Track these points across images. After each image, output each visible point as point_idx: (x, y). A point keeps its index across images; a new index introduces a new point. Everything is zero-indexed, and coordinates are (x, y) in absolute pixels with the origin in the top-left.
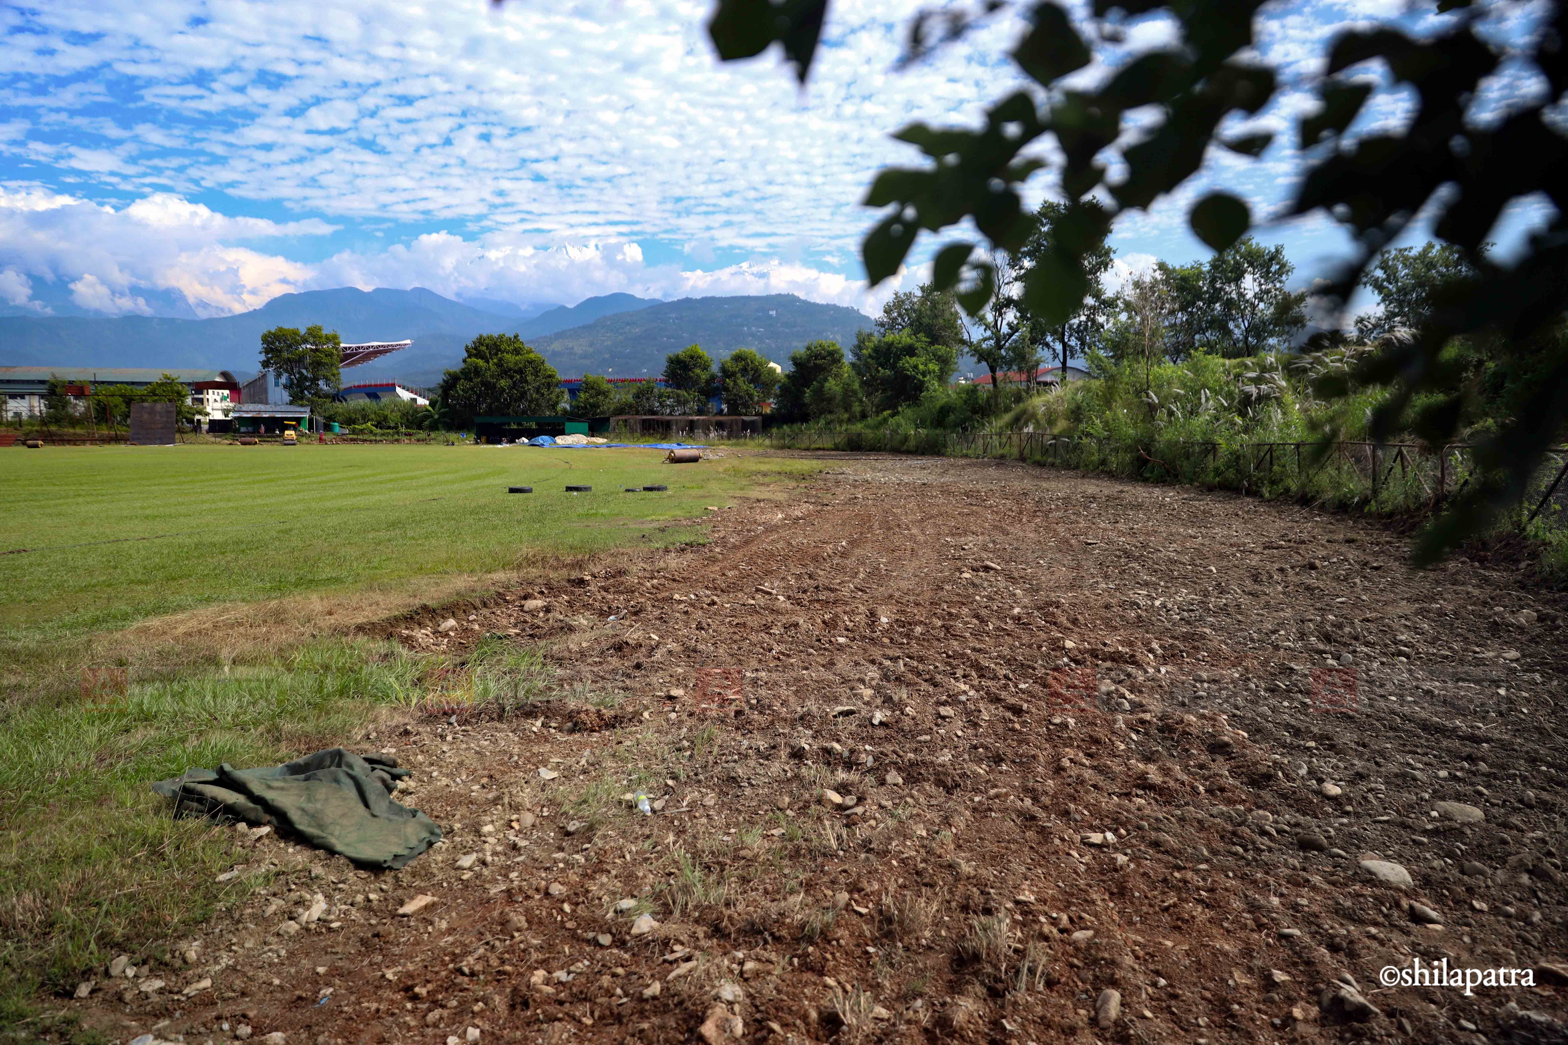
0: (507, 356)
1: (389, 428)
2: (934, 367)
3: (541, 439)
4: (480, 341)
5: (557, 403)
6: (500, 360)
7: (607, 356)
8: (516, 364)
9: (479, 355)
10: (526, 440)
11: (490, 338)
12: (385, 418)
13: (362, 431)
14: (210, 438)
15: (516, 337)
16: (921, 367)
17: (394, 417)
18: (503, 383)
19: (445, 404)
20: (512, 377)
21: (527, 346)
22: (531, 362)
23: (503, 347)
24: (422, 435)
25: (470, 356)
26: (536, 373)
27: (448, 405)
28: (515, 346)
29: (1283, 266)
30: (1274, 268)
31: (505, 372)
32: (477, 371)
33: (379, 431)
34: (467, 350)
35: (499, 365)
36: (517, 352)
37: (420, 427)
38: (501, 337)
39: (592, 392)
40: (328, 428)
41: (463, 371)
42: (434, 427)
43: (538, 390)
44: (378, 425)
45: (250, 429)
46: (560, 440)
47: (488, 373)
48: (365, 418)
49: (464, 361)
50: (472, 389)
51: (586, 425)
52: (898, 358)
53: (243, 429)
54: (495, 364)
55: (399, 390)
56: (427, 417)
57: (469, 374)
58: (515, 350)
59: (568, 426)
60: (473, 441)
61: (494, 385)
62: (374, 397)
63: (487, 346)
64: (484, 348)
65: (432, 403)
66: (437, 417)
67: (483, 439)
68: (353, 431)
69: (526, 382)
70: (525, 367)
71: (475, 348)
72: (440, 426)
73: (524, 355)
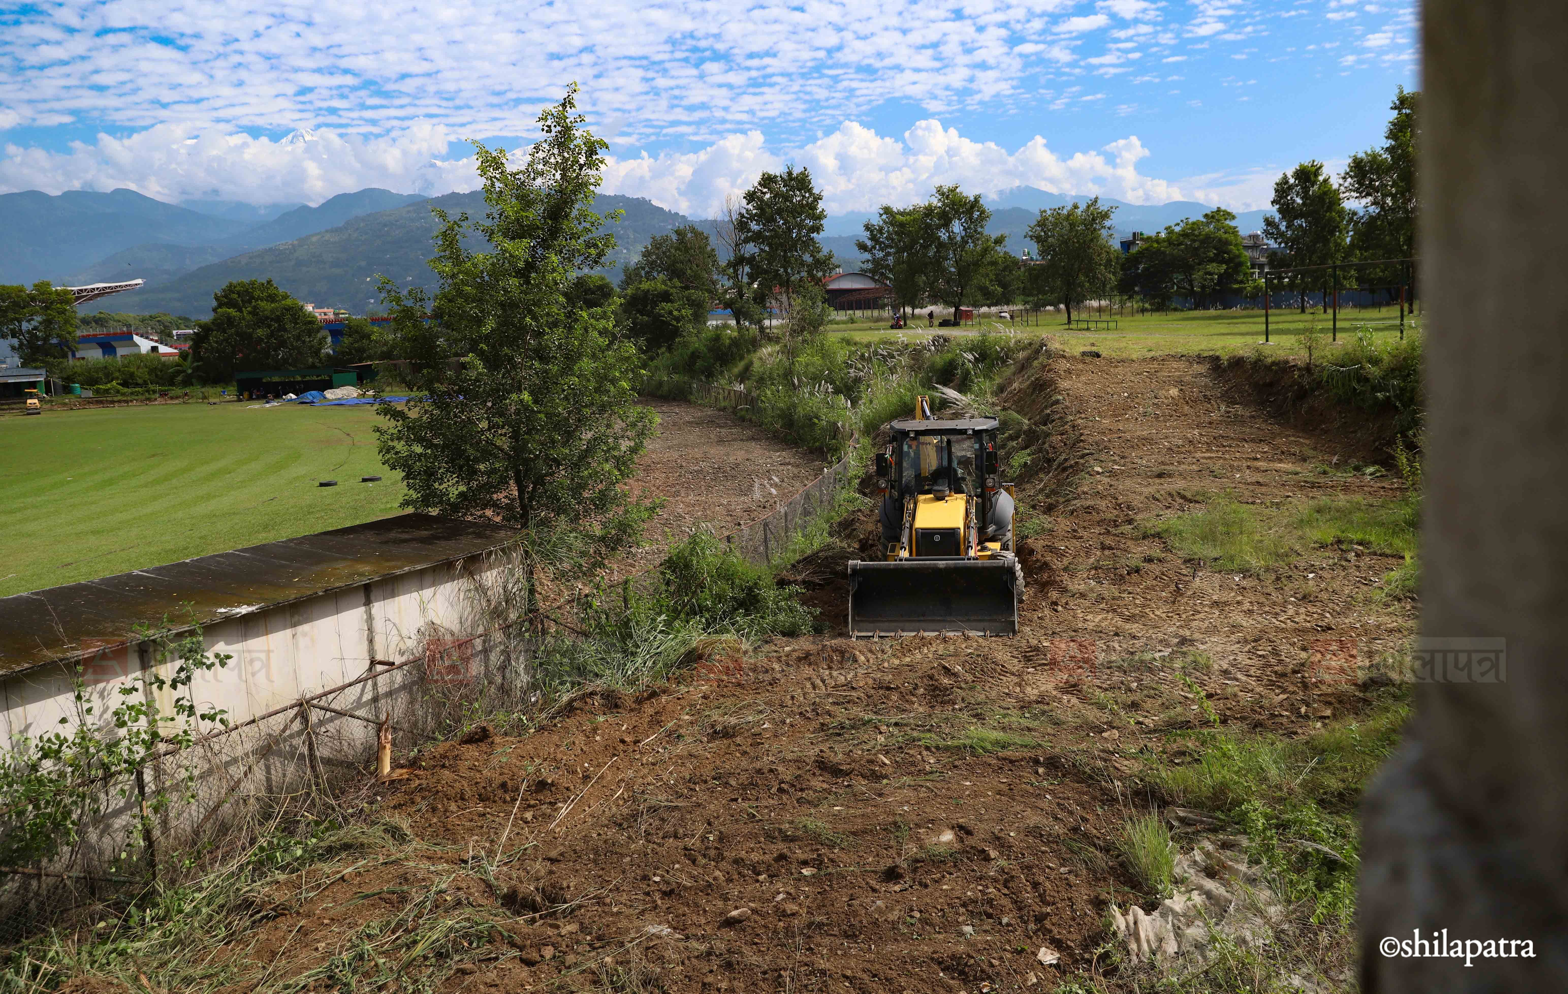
0: (262, 304)
1: (137, 385)
2: (687, 312)
3: (310, 395)
4: (231, 289)
5: (320, 349)
6: (255, 308)
7: (363, 263)
8: (272, 311)
9: (231, 304)
10: (293, 396)
11: (241, 284)
12: (132, 375)
13: (107, 391)
15: (269, 282)
16: (675, 313)
17: (142, 374)
18: (260, 332)
19: (197, 357)
20: (269, 326)
21: (281, 290)
22: (288, 309)
23: (257, 293)
24: (178, 391)
25: (220, 306)
27: (199, 359)
28: (269, 292)
29: (983, 212)
30: (976, 214)
31: (261, 320)
32: (230, 320)
33: (126, 390)
34: (217, 298)
35: (254, 313)
36: (272, 298)
37: (172, 383)
38: (252, 283)
39: (356, 336)
40: (67, 390)
41: (214, 322)
42: (187, 382)
43: (298, 338)
44: (125, 384)
46: (330, 394)
47: (244, 323)
48: (109, 378)
49: (215, 310)
50: (226, 340)
51: (354, 376)
52: (655, 304)
54: (250, 313)
55: (136, 338)
56: (178, 373)
57: (221, 324)
58: (270, 296)
59: (336, 377)
60: (235, 398)
61: (250, 335)
62: (107, 347)
63: (238, 293)
64: (235, 296)
65: (183, 356)
66: (190, 371)
67: (246, 395)
68: (97, 391)
69: (285, 330)
70: (283, 314)
71: (226, 296)
72: (194, 380)
73: (280, 301)
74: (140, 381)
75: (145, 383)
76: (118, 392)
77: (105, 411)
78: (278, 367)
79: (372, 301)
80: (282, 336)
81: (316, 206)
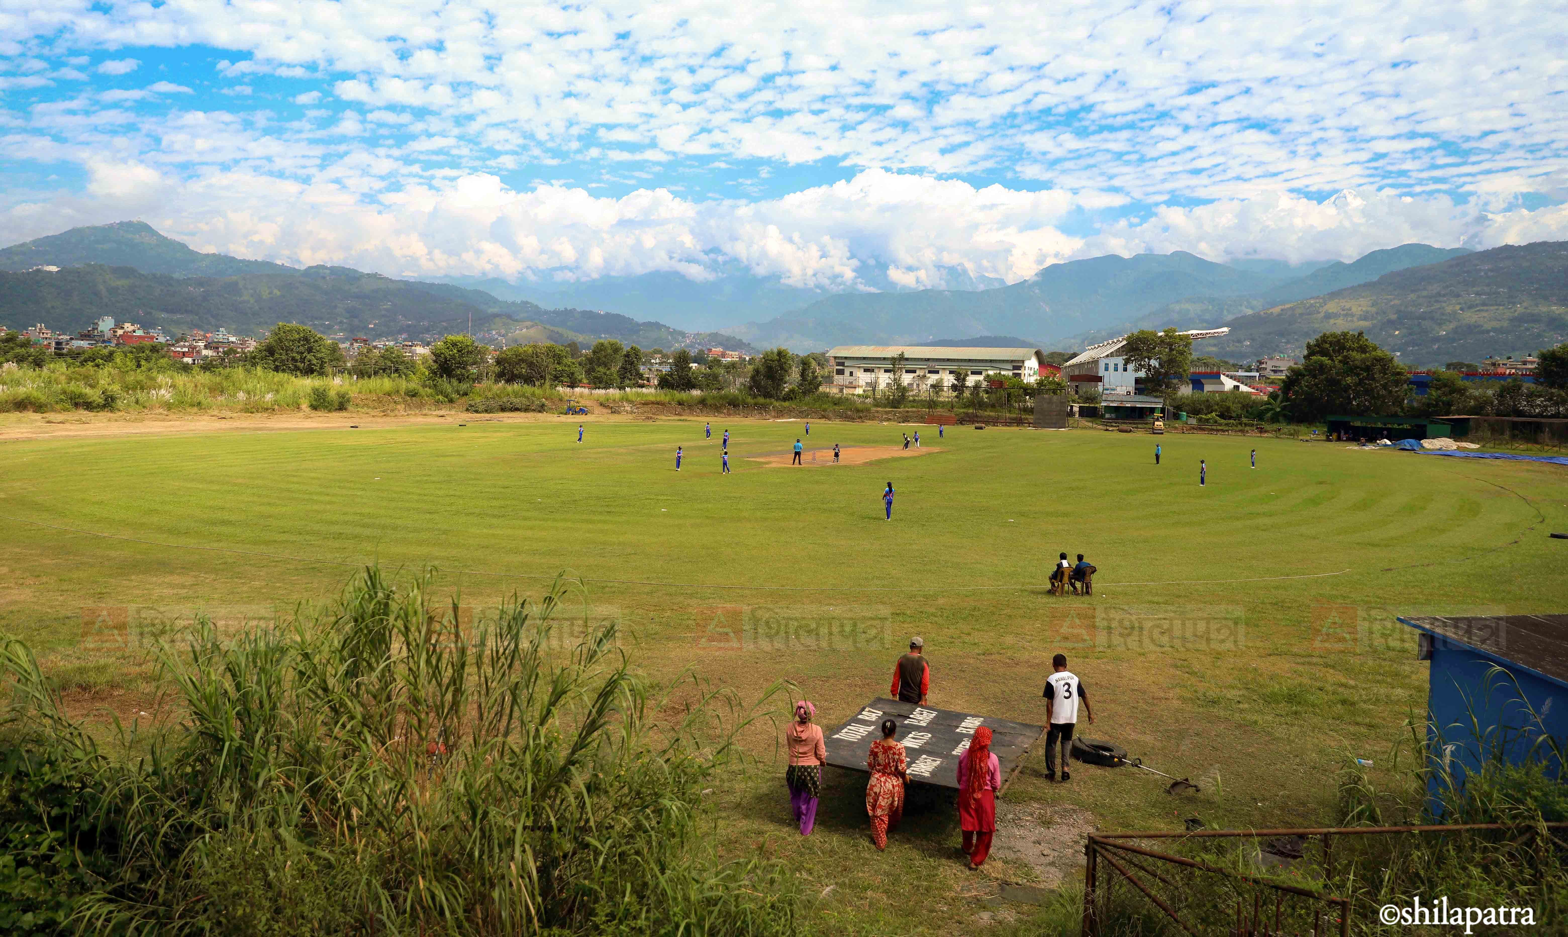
0: (1354, 354)
1: (1230, 418)
3: (1408, 443)
4: (1324, 339)
6: (1346, 357)
8: (1363, 361)
9: (1324, 353)
11: (1333, 335)
12: (1225, 409)
13: (1207, 420)
14: (1085, 422)
15: (1360, 334)
17: (1236, 408)
18: (1349, 380)
19: (1286, 399)
20: (1358, 375)
21: (1372, 344)
22: (1379, 360)
23: (1348, 345)
25: (1312, 354)
26: (1384, 370)
27: (1288, 400)
28: (1359, 342)
31: (1351, 369)
32: (1322, 367)
33: (1223, 421)
34: (1309, 347)
35: (1344, 361)
36: (1363, 349)
38: (1345, 335)
40: (1176, 417)
41: (1305, 368)
42: (1274, 419)
43: (1385, 387)
44: (1222, 416)
45: (1113, 416)
46: (1427, 443)
47: (1334, 371)
48: (1207, 410)
49: (1306, 358)
50: (1316, 385)
51: (1447, 428)
53: (1107, 416)
54: (1340, 361)
55: (1223, 378)
56: (1267, 410)
57: (1313, 370)
58: (1361, 347)
59: (1430, 428)
60: (1324, 438)
61: (1339, 382)
62: (1197, 384)
63: (1331, 344)
64: (1327, 346)
65: (1273, 396)
66: (1278, 410)
67: (1335, 436)
68: (1200, 420)
69: (1374, 379)
70: (1373, 365)
71: (1317, 345)
72: (1281, 419)
73: (1370, 352)
74: (1234, 415)
75: (1239, 417)
76: (1216, 422)
77: (1212, 437)
78: (1360, 413)
79: (1398, 354)
80: (1370, 385)
81: (1351, 262)
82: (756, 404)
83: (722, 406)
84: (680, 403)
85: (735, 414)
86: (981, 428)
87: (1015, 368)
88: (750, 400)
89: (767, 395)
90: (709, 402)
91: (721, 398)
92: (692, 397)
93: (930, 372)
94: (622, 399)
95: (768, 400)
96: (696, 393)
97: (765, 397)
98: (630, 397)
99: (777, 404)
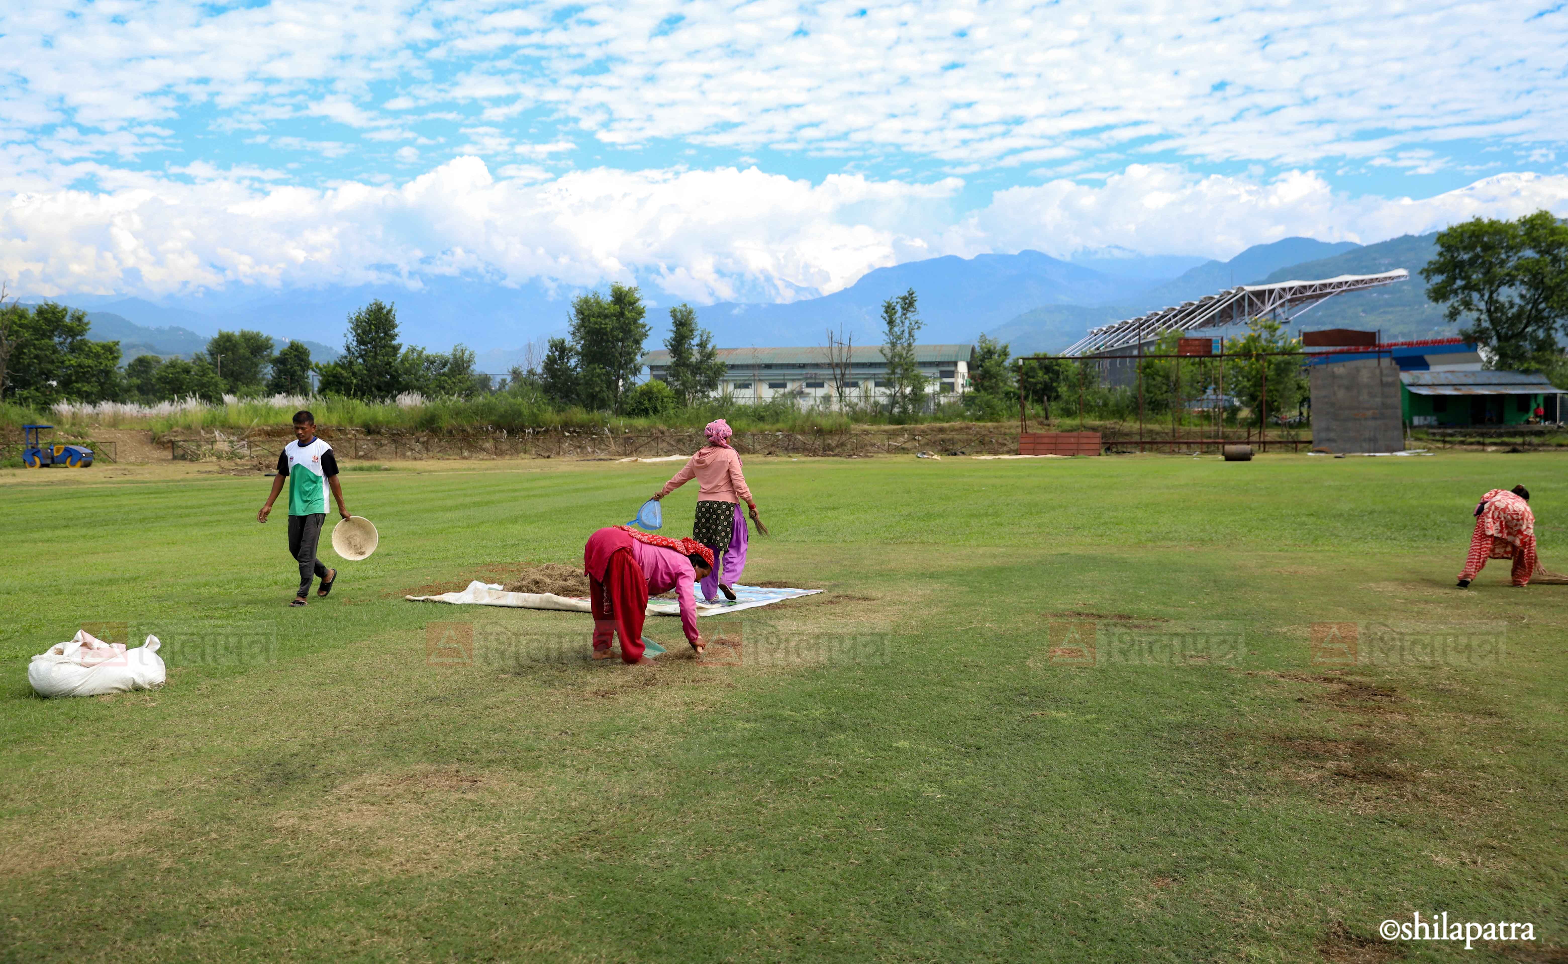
45: (1432, 420)
81: (1227, 260)
82: (566, 426)
83: (480, 432)
84: (370, 430)
85: (515, 451)
86: (1245, 457)
87: (944, 374)
88: (550, 415)
89: (594, 402)
90: (446, 423)
91: (479, 412)
92: (401, 413)
93: (809, 385)
94: (209, 426)
95: (597, 415)
96: (409, 401)
97: (589, 408)
98: (233, 419)
99: (621, 422)
